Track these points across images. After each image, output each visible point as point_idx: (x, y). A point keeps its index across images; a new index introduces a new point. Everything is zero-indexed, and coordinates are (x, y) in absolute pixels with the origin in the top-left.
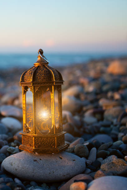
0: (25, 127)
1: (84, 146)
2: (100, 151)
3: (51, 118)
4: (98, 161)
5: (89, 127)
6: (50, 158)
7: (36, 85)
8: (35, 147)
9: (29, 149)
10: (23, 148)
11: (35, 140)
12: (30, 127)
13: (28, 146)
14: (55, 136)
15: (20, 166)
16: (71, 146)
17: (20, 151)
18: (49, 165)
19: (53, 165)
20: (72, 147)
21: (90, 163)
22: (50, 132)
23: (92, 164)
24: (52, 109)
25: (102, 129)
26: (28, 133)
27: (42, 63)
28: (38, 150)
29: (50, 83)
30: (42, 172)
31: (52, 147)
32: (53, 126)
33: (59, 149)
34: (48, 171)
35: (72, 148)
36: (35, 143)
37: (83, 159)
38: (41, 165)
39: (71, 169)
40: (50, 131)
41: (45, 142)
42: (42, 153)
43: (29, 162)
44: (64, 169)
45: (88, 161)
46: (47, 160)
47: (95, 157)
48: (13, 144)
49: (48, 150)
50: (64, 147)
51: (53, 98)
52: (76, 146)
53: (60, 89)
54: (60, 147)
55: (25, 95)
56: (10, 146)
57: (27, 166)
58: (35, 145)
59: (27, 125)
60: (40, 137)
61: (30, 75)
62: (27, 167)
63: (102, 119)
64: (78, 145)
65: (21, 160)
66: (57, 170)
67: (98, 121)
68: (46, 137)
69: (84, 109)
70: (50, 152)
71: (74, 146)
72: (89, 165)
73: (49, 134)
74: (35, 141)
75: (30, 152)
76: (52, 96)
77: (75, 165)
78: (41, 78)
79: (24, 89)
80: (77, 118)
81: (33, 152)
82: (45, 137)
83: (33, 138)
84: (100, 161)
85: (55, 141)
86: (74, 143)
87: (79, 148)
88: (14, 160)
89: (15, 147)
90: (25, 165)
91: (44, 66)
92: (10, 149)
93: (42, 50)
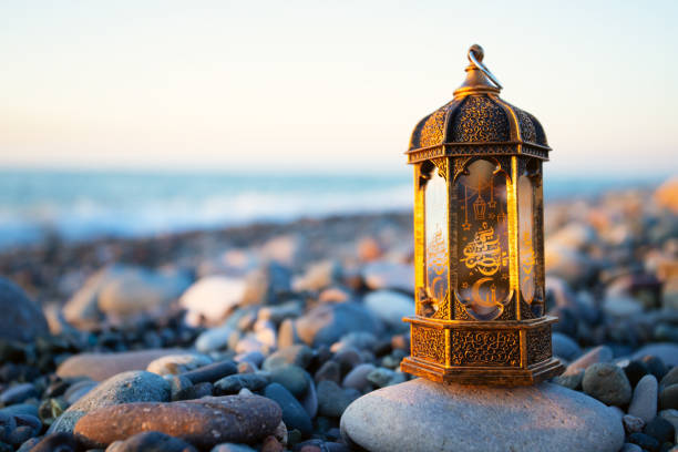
0: (423, 298)
1: (616, 368)
2: (667, 389)
3: (508, 266)
4: (665, 421)
5: (622, 326)
6: (502, 403)
7: (457, 154)
8: (452, 364)
9: (432, 369)
10: (413, 366)
11: (451, 337)
12: (437, 297)
13: (429, 361)
14: (519, 326)
15: (399, 427)
16: (572, 369)
17: (408, 377)
18: (496, 427)
19: (511, 427)
20: (576, 372)
21: (638, 427)
22: (504, 312)
23: (643, 429)
24: (510, 236)
25: (660, 330)
26: (428, 315)
27: (479, 87)
28: (459, 373)
29: (504, 146)
30: (472, 448)
31: (508, 364)
32: (511, 292)
33: (534, 372)
34: (493, 445)
35: (575, 377)
36: (452, 349)
37: (614, 412)
38: (472, 424)
39: (575, 440)
40: (502, 310)
41: (485, 347)
42: (475, 384)
43: (429, 412)
44: (549, 442)
45: (631, 419)
46: (492, 409)
47: (654, 407)
48: (388, 361)
49: (494, 374)
50: (549, 367)
51: (515, 198)
52: (589, 368)
53: (537, 172)
54: (535, 367)
55: (421, 192)
56: (378, 365)
57: (424, 426)
58: (451, 355)
59: (428, 289)
60: (468, 329)
61: (440, 122)
62: (421, 432)
63: (657, 304)
64: (594, 365)
65: (404, 407)
66: (525, 444)
67: (648, 309)
68: (488, 330)
69: (606, 276)
70: (503, 382)
71: (581, 370)
72: (633, 431)
73: (500, 318)
74: (451, 342)
75: (434, 379)
76: (512, 191)
77: (590, 430)
78: (473, 132)
79: (419, 172)
80: (585, 298)
81: (444, 377)
82: (485, 330)
83: (447, 332)
84: (668, 419)
85: (518, 343)
86: (580, 361)
87: (600, 375)
88: (378, 404)
89: (393, 368)
90: (416, 424)
91: (486, 96)
92: (377, 376)
93: (479, 48)
